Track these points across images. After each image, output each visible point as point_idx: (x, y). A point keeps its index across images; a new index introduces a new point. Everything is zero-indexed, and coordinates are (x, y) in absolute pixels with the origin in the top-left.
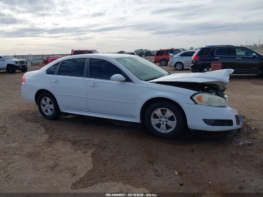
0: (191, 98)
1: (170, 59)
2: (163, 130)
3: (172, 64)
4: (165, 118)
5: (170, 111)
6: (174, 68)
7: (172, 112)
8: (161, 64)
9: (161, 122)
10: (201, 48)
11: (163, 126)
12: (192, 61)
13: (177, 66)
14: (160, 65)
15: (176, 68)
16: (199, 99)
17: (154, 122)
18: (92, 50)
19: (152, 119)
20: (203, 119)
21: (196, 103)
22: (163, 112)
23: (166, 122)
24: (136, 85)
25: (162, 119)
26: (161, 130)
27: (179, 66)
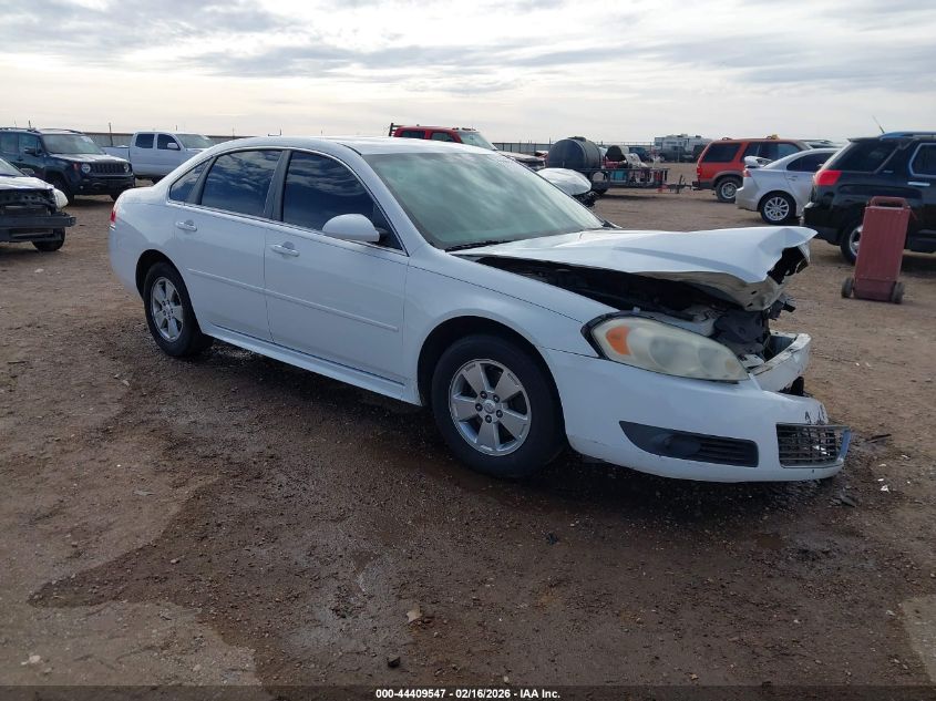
0: (588, 332)
1: (745, 178)
2: (487, 444)
3: (752, 196)
4: (496, 398)
5: (512, 374)
6: (759, 215)
7: (519, 382)
8: (719, 193)
9: (483, 414)
10: (854, 141)
11: (490, 429)
12: (813, 193)
13: (770, 205)
14: (715, 197)
15: (763, 214)
16: (617, 338)
17: (460, 407)
18: (460, 128)
19: (455, 396)
20: (620, 422)
21: (602, 355)
22: (493, 375)
23: (499, 413)
24: (412, 261)
25: (487, 401)
26: (480, 443)
27: (777, 208)
